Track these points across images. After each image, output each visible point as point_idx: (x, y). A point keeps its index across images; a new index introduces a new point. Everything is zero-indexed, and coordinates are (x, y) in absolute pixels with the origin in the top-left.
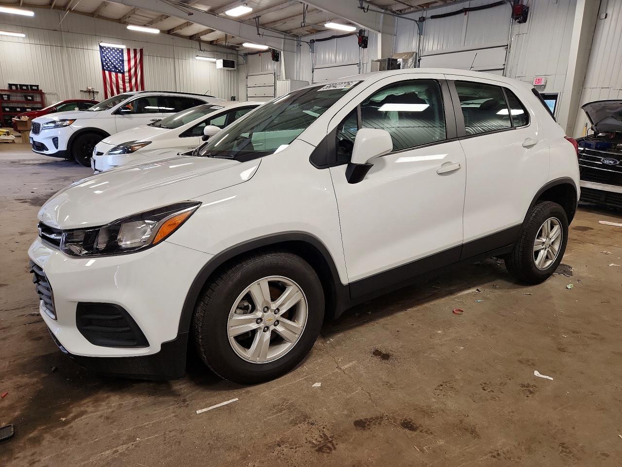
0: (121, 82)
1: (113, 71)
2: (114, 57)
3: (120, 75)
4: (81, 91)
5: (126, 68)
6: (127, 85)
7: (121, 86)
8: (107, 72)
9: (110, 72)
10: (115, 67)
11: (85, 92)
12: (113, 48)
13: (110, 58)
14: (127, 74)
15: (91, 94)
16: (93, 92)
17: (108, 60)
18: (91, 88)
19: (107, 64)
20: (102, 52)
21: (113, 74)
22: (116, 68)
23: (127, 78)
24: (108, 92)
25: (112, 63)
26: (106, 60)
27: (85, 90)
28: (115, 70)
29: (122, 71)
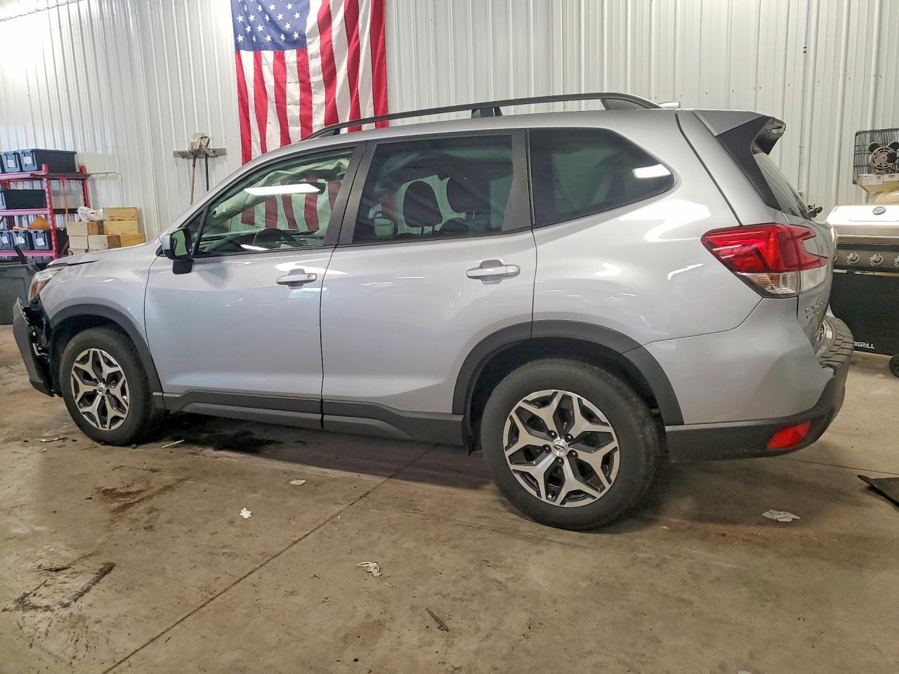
0: (293, 90)
1: (268, 46)
3: (291, 56)
4: (177, 154)
5: (312, 20)
6: (319, 98)
7: (293, 111)
9: (257, 48)
10: (274, 25)
11: (183, 155)
14: (314, 47)
15: (201, 163)
16: (205, 153)
19: (248, 17)
21: (268, 56)
22: (279, 30)
23: (315, 64)
24: (253, 144)
25: (265, 10)
27: (186, 148)
28: (276, 36)
29: (296, 36)
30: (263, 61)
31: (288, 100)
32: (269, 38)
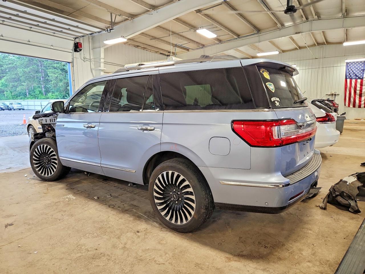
0: (358, 86)
1: (354, 79)
2: (357, 68)
3: (359, 81)
4: (326, 95)
7: (358, 88)
8: (348, 80)
9: (351, 79)
10: (356, 75)
11: (330, 95)
12: (357, 62)
13: (353, 70)
15: (334, 96)
16: (335, 95)
17: (351, 71)
18: (333, 92)
19: (350, 74)
20: (347, 66)
22: (357, 76)
24: (347, 93)
25: (354, 73)
26: (349, 72)
27: (329, 94)
28: (356, 77)
29: (361, 77)
30: (352, 81)
31: (357, 87)
32: (354, 77)
